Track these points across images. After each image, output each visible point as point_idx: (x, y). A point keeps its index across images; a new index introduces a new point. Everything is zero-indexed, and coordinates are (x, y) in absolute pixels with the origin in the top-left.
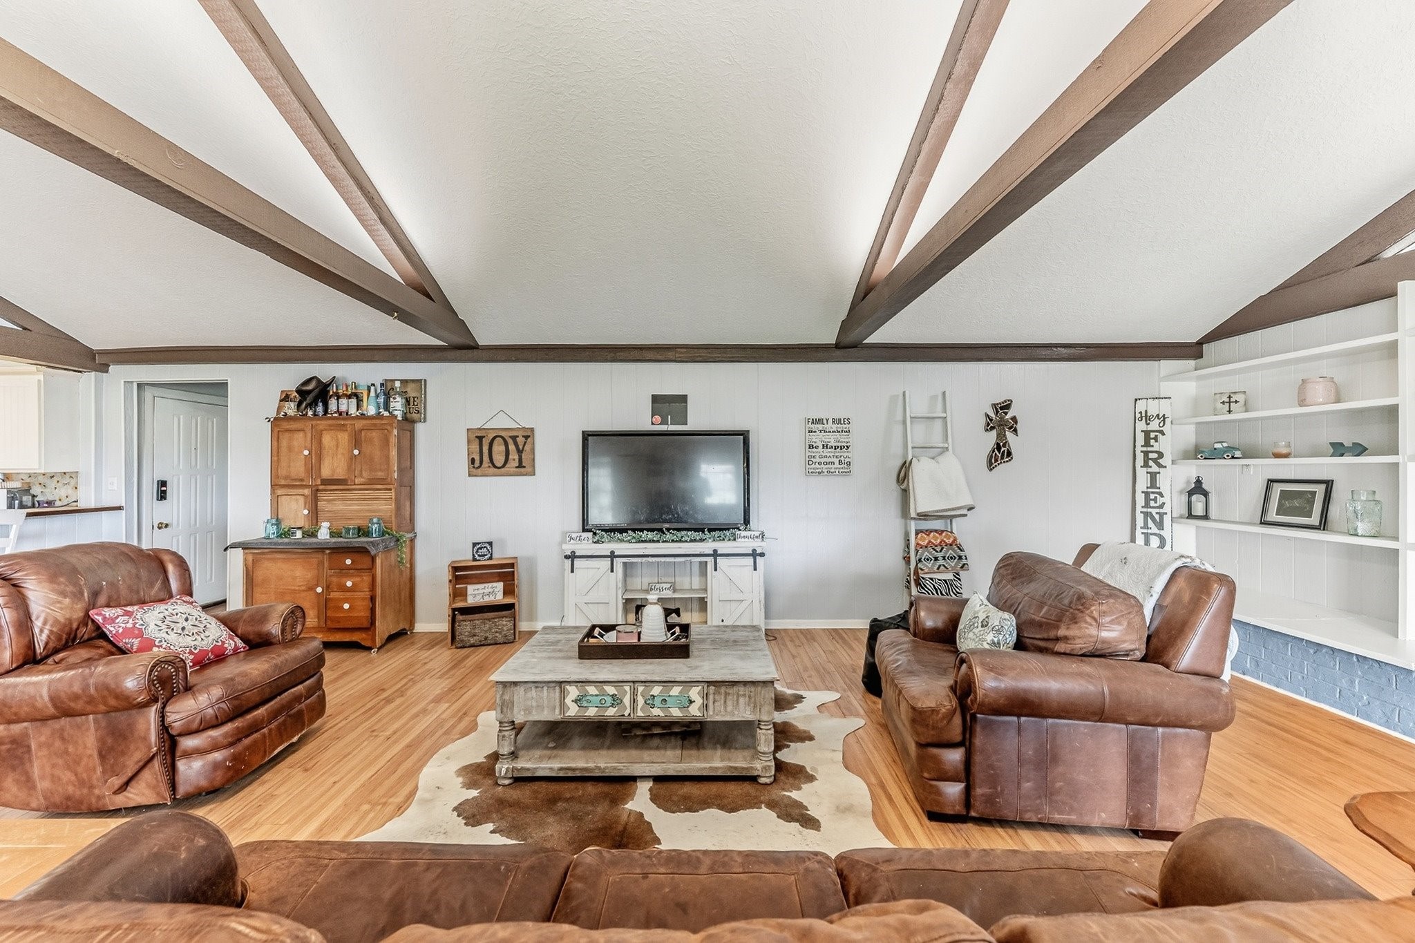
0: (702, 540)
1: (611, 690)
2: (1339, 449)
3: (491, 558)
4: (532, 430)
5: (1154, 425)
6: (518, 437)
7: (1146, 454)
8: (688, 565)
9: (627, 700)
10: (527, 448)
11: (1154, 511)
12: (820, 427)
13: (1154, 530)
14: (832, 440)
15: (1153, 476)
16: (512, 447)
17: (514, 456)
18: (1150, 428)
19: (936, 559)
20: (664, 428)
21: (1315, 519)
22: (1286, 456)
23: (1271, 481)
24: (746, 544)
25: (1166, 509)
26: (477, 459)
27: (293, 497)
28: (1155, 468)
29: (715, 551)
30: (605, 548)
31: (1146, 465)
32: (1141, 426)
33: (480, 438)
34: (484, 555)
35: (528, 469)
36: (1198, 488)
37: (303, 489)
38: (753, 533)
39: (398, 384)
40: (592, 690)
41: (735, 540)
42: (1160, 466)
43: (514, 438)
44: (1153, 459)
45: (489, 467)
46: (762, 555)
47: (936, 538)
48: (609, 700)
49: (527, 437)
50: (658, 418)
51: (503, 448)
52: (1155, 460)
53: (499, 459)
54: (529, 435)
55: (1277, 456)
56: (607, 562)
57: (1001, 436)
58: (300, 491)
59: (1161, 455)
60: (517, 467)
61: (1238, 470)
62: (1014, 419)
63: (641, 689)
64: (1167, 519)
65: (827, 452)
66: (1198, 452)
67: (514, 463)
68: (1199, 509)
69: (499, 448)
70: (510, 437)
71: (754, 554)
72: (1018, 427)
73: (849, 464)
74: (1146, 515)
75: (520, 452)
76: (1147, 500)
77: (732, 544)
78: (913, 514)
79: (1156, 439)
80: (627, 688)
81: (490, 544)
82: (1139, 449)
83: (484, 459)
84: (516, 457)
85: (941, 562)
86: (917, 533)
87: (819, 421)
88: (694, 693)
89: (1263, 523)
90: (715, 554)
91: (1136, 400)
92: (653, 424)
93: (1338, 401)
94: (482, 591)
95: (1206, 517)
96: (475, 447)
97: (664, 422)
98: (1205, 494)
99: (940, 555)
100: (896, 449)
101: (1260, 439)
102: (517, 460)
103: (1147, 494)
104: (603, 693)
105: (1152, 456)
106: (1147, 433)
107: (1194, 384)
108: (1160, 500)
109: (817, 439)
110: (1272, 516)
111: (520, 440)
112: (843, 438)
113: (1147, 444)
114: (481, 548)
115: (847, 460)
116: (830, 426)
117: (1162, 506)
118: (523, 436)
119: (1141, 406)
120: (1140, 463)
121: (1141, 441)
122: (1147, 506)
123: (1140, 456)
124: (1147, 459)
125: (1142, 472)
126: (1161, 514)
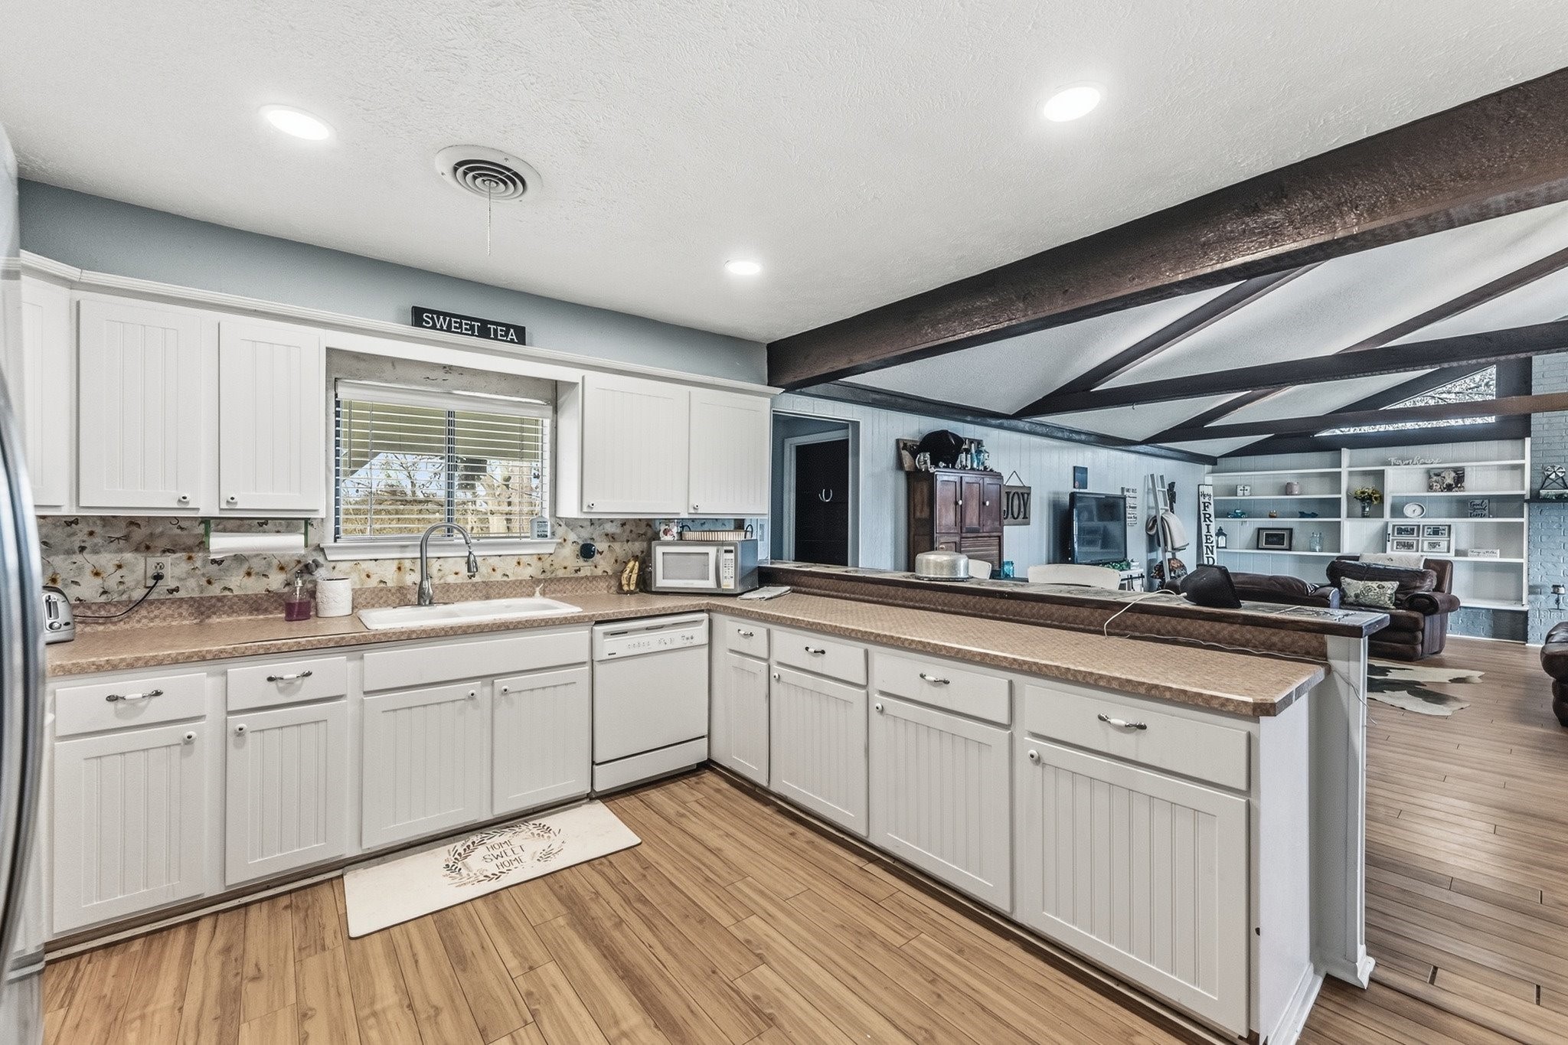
2: (1303, 515)
5: (1207, 500)
7: (1205, 514)
11: (1209, 545)
12: (1128, 492)
13: (1210, 555)
14: (1131, 501)
15: (1208, 526)
18: (1205, 501)
22: (1274, 517)
23: (1259, 530)
25: (1214, 544)
28: (1208, 523)
31: (1205, 521)
32: (1202, 499)
36: (1220, 533)
42: (1210, 521)
50: (1077, 484)
52: (1208, 518)
55: (1270, 517)
57: (1171, 503)
59: (1210, 516)
61: (1241, 523)
62: (1175, 493)
64: (1215, 548)
65: (1130, 511)
66: (1219, 515)
68: (1222, 543)
73: (1136, 518)
74: (1207, 547)
76: (1207, 539)
79: (1207, 507)
82: (1202, 512)
87: (1128, 489)
89: (1258, 548)
91: (1198, 485)
92: (1075, 487)
93: (1303, 494)
95: (1225, 547)
97: (1079, 487)
98: (1225, 535)
103: (1206, 536)
105: (1207, 516)
106: (1204, 503)
108: (1212, 539)
110: (1263, 546)
112: (1134, 501)
113: (1205, 510)
115: (1136, 516)
116: (1131, 492)
117: (1212, 543)
119: (1201, 488)
120: (1202, 519)
121: (1202, 508)
122: (1207, 542)
123: (1202, 516)
124: (1205, 517)
125: (1204, 524)
126: (1212, 547)
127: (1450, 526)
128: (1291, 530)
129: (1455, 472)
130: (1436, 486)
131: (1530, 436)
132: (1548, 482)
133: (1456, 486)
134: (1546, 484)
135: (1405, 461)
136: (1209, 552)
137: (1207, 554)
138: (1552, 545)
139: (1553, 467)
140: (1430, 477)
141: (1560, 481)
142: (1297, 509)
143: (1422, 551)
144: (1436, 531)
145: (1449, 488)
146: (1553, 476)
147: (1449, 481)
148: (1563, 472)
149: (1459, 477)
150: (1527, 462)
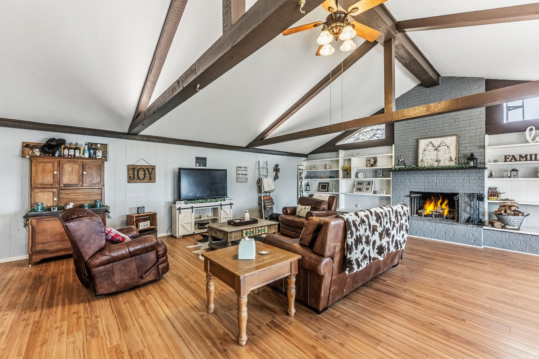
0: (217, 201)
1: (252, 230)
2: (330, 177)
3: (144, 213)
4: (155, 166)
5: (301, 171)
6: (149, 168)
7: (300, 177)
8: (208, 209)
9: (255, 232)
10: (153, 172)
11: (301, 190)
12: (241, 169)
13: (302, 194)
14: (244, 172)
15: (301, 182)
16: (147, 172)
17: (147, 175)
18: (300, 172)
19: (269, 202)
20: (199, 167)
21: (326, 190)
22: (323, 178)
23: (320, 183)
24: (229, 202)
25: (303, 189)
26: (132, 176)
27: (46, 193)
28: (301, 181)
29: (221, 204)
30: (190, 205)
31: (300, 180)
32: (299, 171)
33: (134, 169)
34: (142, 212)
35: (154, 180)
36: (308, 185)
37: (53, 189)
38: (229, 198)
39: (99, 145)
40: (248, 231)
41: (225, 201)
42: (302, 180)
43: (148, 169)
44: (301, 178)
45: (137, 179)
46: (233, 204)
47: (268, 197)
48: (251, 232)
49: (153, 169)
50: (198, 165)
51: (143, 172)
52: (301, 179)
53: (141, 176)
54: (153, 168)
55: (322, 178)
56: (191, 210)
57: (276, 173)
58: (52, 190)
59: (302, 178)
60: (148, 180)
61: (314, 181)
62: (279, 169)
63: (257, 229)
64: (304, 191)
65: (242, 176)
66: (307, 177)
67: (147, 178)
68: (308, 189)
69: (141, 173)
70: (146, 168)
71: (231, 204)
72: (280, 170)
73: (247, 179)
74: (300, 190)
75: (150, 174)
76: (300, 187)
77: (224, 202)
78: (263, 192)
79: (301, 174)
80: (255, 229)
81: (144, 207)
82: (299, 176)
83: (135, 176)
84: (149, 176)
85: (270, 203)
86: (264, 196)
87: (240, 167)
88: (266, 228)
89: (319, 191)
90: (221, 205)
91: (298, 166)
92: (196, 166)
93: (330, 169)
94: (143, 225)
95: (309, 191)
96: (131, 172)
97: (200, 166)
98: (309, 186)
99: (269, 201)
100: (257, 175)
101: (319, 175)
102: (149, 177)
103: (300, 186)
104: (250, 231)
106: (300, 173)
107: (306, 163)
108: (302, 187)
109: (240, 172)
110: (320, 190)
111: (150, 170)
112: (245, 172)
113: (300, 175)
114: (141, 209)
115: (247, 178)
116: (243, 169)
118: (151, 168)
119: (299, 167)
120: (299, 179)
121: (299, 175)
122: (300, 189)
123: (299, 178)
124: (300, 178)
125: (299, 181)
126: (303, 190)
127: (373, 181)
128: (328, 183)
129: (374, 159)
130: (369, 165)
131: (394, 144)
132: (400, 163)
133: (374, 165)
134: (399, 164)
135: (358, 155)
136: (301, 193)
137: (300, 193)
138: (399, 189)
139: (401, 156)
140: (367, 162)
141: (403, 162)
142: (328, 175)
143: (364, 192)
144: (369, 184)
145: (372, 166)
146: (401, 160)
147: (372, 163)
148: (403, 159)
149: (375, 161)
150: (393, 155)
